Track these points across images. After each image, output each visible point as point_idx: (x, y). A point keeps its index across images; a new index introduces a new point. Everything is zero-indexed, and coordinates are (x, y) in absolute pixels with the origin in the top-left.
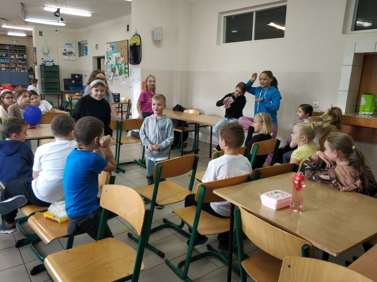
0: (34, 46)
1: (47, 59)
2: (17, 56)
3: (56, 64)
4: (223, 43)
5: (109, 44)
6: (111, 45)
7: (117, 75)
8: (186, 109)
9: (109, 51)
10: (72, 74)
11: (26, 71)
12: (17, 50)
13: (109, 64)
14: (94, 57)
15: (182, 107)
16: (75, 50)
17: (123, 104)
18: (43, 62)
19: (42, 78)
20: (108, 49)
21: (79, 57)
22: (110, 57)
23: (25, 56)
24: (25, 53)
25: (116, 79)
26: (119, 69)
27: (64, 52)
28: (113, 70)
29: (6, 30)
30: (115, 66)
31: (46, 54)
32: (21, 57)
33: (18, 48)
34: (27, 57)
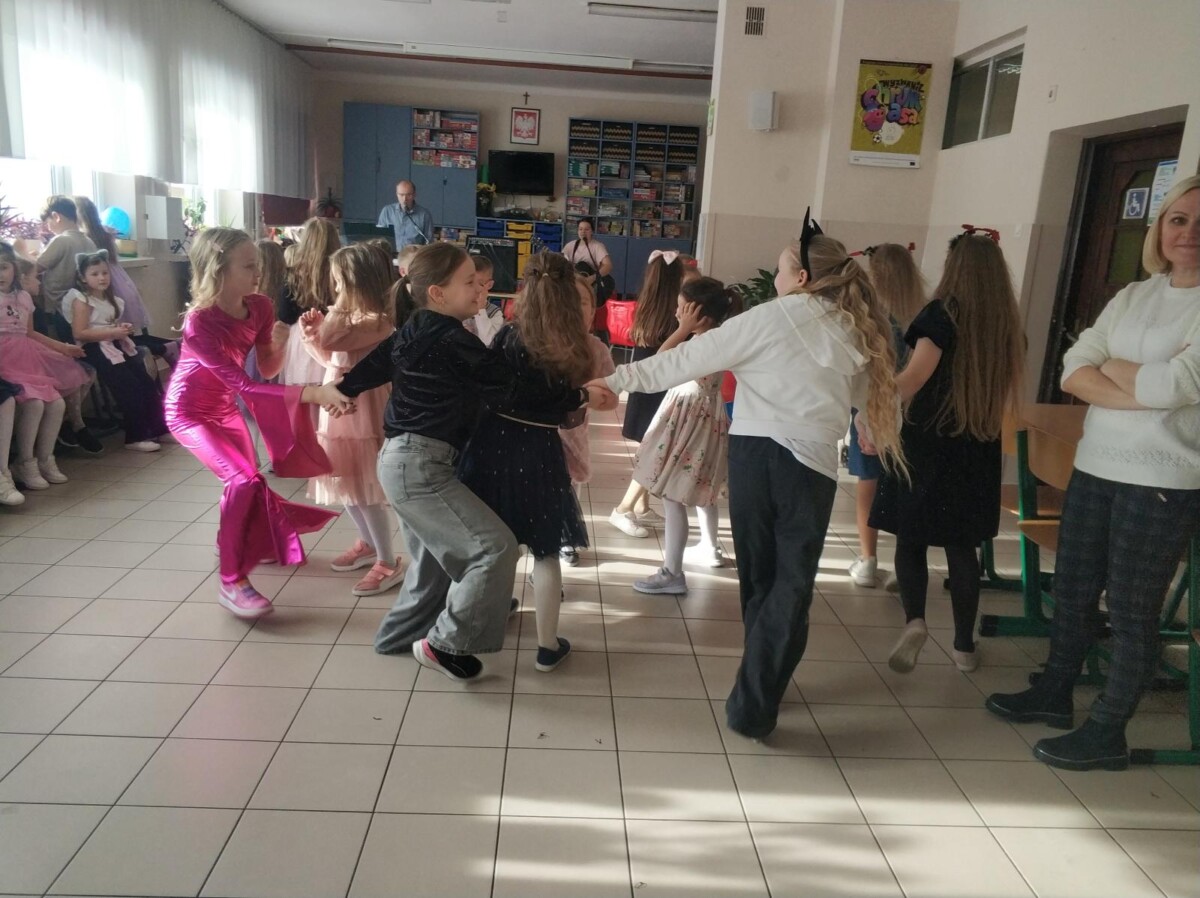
12: (667, 144)
21: (943, 148)
23: (692, 170)
24: (695, 158)
32: (675, 178)
33: (671, 138)
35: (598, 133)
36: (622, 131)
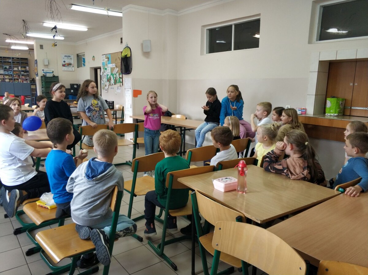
0: (35, 59)
1: (47, 70)
2: (20, 68)
3: (56, 75)
4: (206, 54)
5: (105, 56)
6: (107, 56)
7: (112, 84)
8: (174, 114)
9: (104, 62)
10: (71, 84)
11: (28, 82)
12: (20, 62)
13: (105, 74)
14: (91, 68)
15: (170, 112)
16: (74, 61)
17: (117, 111)
18: (44, 74)
19: (42, 88)
20: (104, 60)
21: (78, 68)
22: (106, 68)
23: (27, 68)
24: (28, 65)
25: (111, 88)
26: (114, 79)
27: (63, 63)
28: (109, 80)
29: (10, 44)
30: (110, 76)
31: (47, 66)
32: (23, 69)
33: (21, 61)
34: (29, 68)
35: (2, 59)
36: (8, 59)
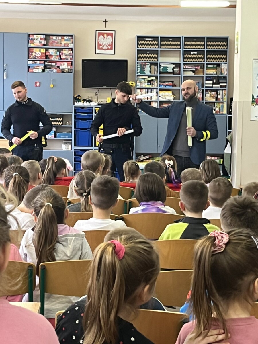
12: (206, 50)
23: (224, 67)
24: (226, 58)
32: (212, 71)
33: (208, 46)
34: (229, 69)
35: (157, 45)
36: (173, 43)
